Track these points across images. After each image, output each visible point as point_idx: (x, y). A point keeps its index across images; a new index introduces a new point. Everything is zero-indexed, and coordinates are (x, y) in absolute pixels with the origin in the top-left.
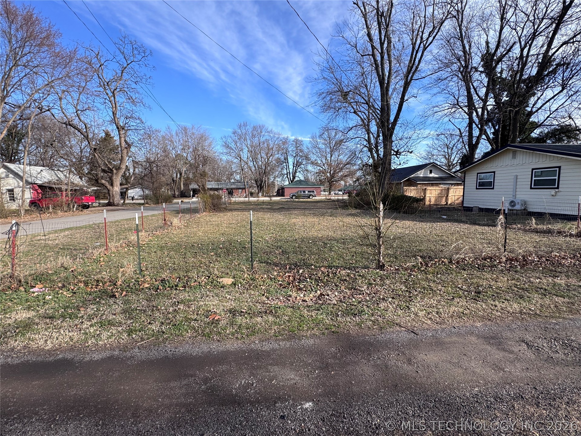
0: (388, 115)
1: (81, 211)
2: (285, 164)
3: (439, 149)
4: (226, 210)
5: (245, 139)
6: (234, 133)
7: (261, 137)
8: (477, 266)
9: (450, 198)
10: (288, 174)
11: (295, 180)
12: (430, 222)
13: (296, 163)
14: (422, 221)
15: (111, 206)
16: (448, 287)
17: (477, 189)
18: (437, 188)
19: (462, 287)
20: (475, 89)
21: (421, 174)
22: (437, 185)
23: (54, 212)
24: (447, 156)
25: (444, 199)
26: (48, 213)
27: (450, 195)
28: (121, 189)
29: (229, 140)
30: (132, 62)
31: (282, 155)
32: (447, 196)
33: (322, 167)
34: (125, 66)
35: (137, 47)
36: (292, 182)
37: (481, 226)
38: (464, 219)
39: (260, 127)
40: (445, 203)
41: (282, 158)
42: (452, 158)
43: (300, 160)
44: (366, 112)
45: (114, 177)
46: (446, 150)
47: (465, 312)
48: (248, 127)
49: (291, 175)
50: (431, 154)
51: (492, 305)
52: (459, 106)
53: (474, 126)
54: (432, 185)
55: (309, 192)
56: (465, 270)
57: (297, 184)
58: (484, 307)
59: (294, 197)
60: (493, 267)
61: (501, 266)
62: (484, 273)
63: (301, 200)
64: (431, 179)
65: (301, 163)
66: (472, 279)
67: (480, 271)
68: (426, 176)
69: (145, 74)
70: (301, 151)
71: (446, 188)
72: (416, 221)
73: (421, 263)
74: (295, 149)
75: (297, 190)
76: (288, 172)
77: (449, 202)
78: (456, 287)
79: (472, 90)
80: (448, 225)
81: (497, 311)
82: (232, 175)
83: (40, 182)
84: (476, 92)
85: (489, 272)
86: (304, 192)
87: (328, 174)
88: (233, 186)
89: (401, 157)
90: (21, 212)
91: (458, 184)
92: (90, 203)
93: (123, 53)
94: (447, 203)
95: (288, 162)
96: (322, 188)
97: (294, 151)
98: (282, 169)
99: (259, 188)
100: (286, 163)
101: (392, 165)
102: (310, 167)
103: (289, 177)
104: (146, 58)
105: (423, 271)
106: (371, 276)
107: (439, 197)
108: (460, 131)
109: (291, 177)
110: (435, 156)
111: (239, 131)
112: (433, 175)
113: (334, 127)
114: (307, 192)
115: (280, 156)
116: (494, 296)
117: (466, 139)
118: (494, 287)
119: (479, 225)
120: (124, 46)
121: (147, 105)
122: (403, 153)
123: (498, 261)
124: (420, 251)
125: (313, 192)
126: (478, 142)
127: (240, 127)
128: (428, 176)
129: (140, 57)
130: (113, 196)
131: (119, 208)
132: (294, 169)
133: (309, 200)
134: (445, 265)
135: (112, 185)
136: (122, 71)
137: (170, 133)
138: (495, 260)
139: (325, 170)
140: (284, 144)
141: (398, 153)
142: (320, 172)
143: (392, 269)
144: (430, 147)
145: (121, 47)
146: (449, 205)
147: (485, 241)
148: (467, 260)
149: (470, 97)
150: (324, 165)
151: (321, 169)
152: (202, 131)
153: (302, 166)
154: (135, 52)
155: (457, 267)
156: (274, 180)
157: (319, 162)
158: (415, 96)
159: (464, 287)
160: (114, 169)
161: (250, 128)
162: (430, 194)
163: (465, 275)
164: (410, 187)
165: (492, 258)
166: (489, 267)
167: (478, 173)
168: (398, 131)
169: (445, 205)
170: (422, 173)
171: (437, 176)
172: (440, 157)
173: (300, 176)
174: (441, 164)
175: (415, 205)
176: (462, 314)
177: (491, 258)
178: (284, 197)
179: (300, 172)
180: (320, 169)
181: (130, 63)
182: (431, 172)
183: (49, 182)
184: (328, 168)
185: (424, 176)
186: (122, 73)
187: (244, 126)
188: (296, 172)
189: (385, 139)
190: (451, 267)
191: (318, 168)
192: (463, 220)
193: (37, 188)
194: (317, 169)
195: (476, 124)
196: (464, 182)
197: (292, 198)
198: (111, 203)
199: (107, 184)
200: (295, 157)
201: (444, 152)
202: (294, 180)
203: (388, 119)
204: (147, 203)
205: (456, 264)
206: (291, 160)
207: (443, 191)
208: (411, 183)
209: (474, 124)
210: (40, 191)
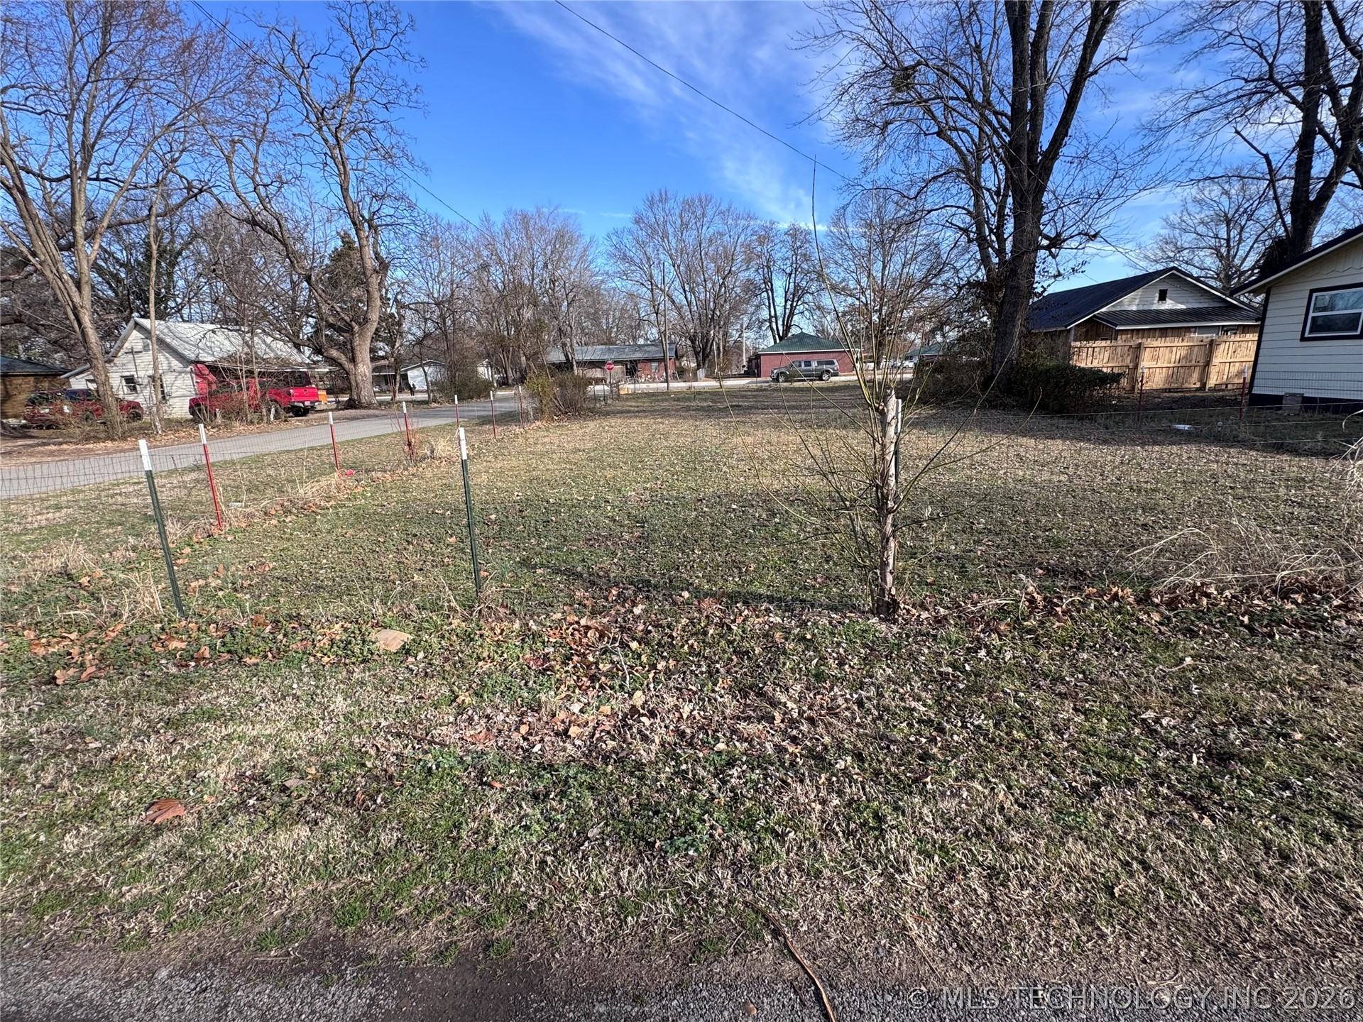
0: (1036, 129)
1: (286, 421)
2: (764, 294)
3: (1201, 229)
4: (594, 413)
5: (665, 236)
6: (637, 222)
7: (705, 228)
8: (1246, 619)
9: (1216, 369)
10: (774, 319)
11: (790, 335)
12: (1133, 442)
13: (791, 290)
14: (1105, 442)
15: (356, 408)
16: (1099, 715)
17: (1303, 339)
18: (1177, 342)
19: (1157, 721)
20: (1338, 22)
21: (1131, 303)
22: (1178, 332)
23: (225, 425)
24: (1223, 250)
25: (1196, 375)
26: (213, 428)
27: (1215, 361)
28: (375, 370)
29: (628, 241)
30: (370, 52)
31: (757, 270)
32: (1208, 363)
33: (858, 299)
34: (357, 62)
35: (380, 10)
36: (781, 339)
37: (1299, 455)
38: (1245, 431)
39: (700, 200)
40: (1198, 385)
41: (758, 279)
42: (1241, 253)
43: (804, 283)
44: (975, 131)
45: (357, 342)
46: (1223, 233)
47: (1126, 885)
48: (671, 203)
49: (780, 322)
50: (1175, 245)
51: (1267, 846)
52: (1276, 83)
53: (1319, 142)
54: (1164, 333)
55: (820, 363)
56: (1193, 634)
57: (791, 345)
58: (1224, 856)
59: (781, 379)
60: (1311, 628)
61: (1349, 622)
62: (1268, 654)
63: (797, 384)
64: (1163, 317)
65: (805, 292)
66: (1210, 680)
67: (1253, 645)
68: (1146, 308)
69: (403, 81)
70: (806, 258)
71: (1206, 341)
72: (1089, 440)
73: (1032, 601)
74: (790, 254)
75: (790, 359)
76: (773, 314)
77: (1212, 382)
78: (1134, 717)
79: (1328, 26)
80: (1186, 452)
81: (1288, 889)
82: (638, 327)
83: (209, 359)
84: (1341, 30)
85: (1292, 649)
86: (808, 364)
87: (875, 318)
88: (638, 355)
89: (1064, 254)
90: (156, 426)
91: (1245, 329)
92: (307, 403)
93: (349, 31)
94: (1204, 385)
95: (772, 290)
96: (858, 352)
97: (787, 258)
98: (758, 307)
99: (700, 358)
100: (767, 291)
101: (1037, 279)
102: (826, 301)
103: (774, 327)
104: (401, 37)
105: (1029, 631)
106: (839, 644)
107: (1183, 367)
108: (1269, 162)
109: (781, 328)
110: (1185, 252)
111: (650, 214)
112: (1169, 305)
113: (880, 183)
114: (814, 364)
115: (751, 274)
116: (1288, 786)
117: (1286, 186)
118: (1298, 736)
119: (1295, 451)
120: (348, 11)
121: (418, 162)
122: (1074, 243)
123: (1336, 602)
124: (1057, 544)
125: (832, 363)
126: (1325, 195)
127: (651, 204)
128: (1155, 307)
129: (387, 36)
130: (357, 384)
131: (371, 412)
132: (788, 306)
133: (817, 384)
134: (1119, 611)
135: (353, 360)
136: (353, 77)
137: (489, 229)
138: (1328, 600)
139: (866, 305)
140: (761, 244)
141: (1056, 242)
142: (853, 310)
143: (925, 615)
144: (1173, 227)
145: (342, 14)
146: (1210, 389)
147: (1304, 513)
148: (1208, 596)
149: (1315, 48)
150: (863, 293)
151: (857, 302)
152: (559, 224)
153: (808, 297)
154: (377, 24)
155: (1166, 621)
156: (740, 336)
157: (852, 285)
158: (1123, 55)
159: (1164, 722)
160: (353, 323)
161: (674, 206)
162: (1153, 359)
163: (1188, 660)
164: (1091, 344)
165: (1312, 590)
166: (1297, 625)
167: (1312, 291)
168: (1060, 178)
169: (1197, 390)
170: (1137, 302)
171: (1183, 307)
172: (1202, 253)
173: (803, 324)
174: (1203, 273)
175: (1098, 393)
176: (1102, 899)
177: (1308, 590)
178: (759, 379)
179: (802, 313)
180: (853, 304)
181: (367, 55)
182: (1163, 296)
183: (231, 358)
184: (874, 301)
185: (1141, 308)
186: (352, 83)
187: (661, 201)
188: (792, 314)
189: (1019, 204)
190: (1139, 621)
191: (850, 300)
192: (1242, 436)
193: (206, 371)
194: (843, 303)
195: (1326, 136)
196: (1262, 319)
197: (777, 380)
198: (354, 401)
199: (343, 359)
200: (790, 274)
201: (1216, 237)
202: (787, 334)
203: (1034, 142)
204: (435, 401)
205: (1163, 608)
206: (779, 284)
207: (1196, 349)
208: (1097, 330)
209: (1319, 137)
210: (211, 377)
